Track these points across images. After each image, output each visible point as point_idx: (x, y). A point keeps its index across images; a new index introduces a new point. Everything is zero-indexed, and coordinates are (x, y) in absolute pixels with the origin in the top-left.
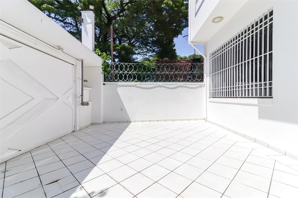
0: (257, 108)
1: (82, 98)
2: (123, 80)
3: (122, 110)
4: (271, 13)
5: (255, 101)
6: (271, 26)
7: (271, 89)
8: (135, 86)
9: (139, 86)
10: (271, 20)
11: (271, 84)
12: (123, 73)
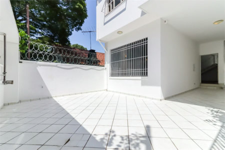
0: (140, 81)
1: (5, 76)
2: (43, 60)
3: (42, 87)
4: (147, 39)
5: (140, 78)
6: (147, 45)
7: (147, 72)
8: (56, 66)
9: (61, 66)
10: (147, 42)
11: (147, 70)
12: (44, 54)
